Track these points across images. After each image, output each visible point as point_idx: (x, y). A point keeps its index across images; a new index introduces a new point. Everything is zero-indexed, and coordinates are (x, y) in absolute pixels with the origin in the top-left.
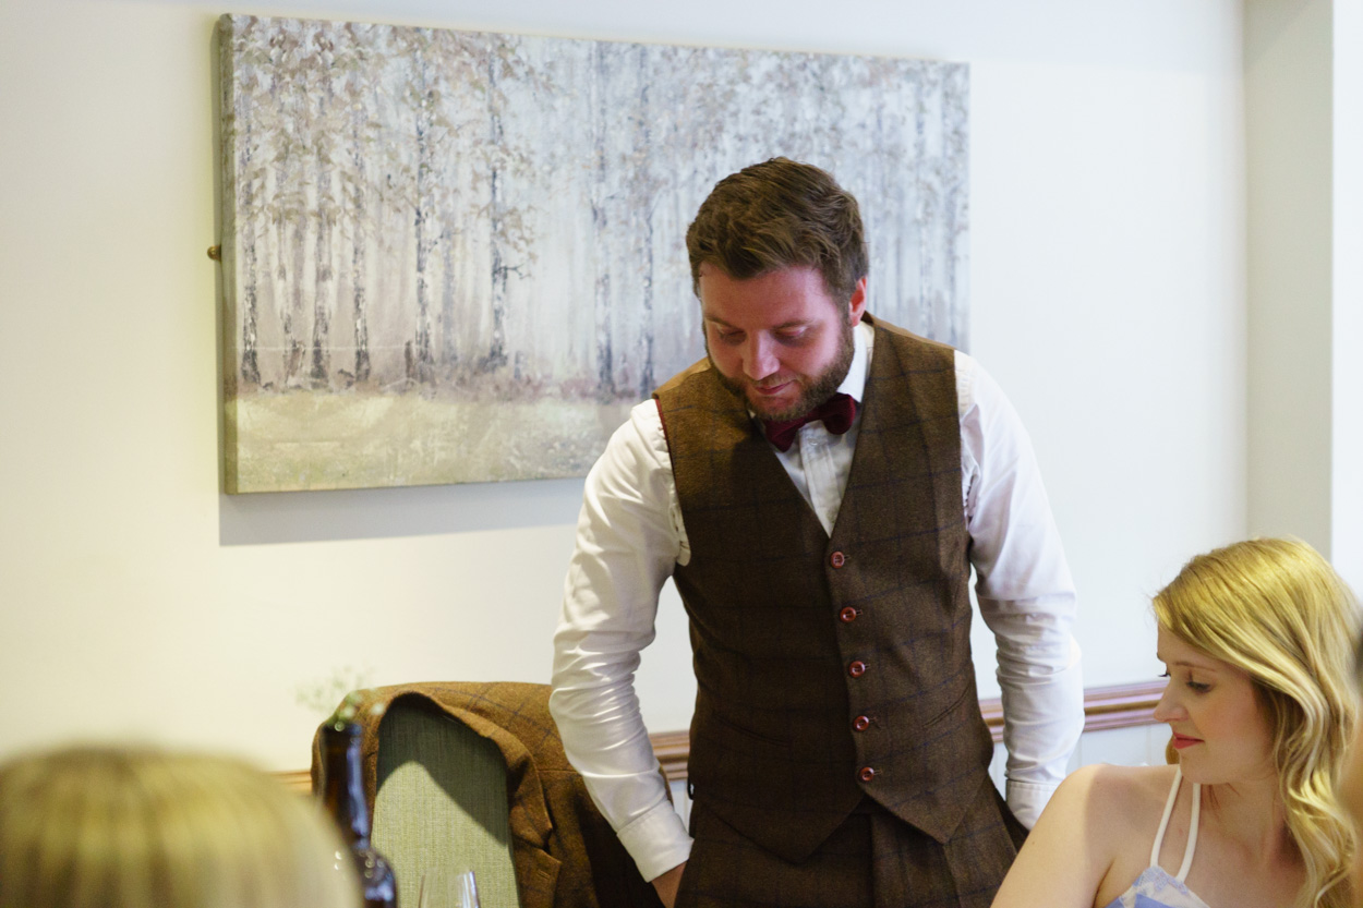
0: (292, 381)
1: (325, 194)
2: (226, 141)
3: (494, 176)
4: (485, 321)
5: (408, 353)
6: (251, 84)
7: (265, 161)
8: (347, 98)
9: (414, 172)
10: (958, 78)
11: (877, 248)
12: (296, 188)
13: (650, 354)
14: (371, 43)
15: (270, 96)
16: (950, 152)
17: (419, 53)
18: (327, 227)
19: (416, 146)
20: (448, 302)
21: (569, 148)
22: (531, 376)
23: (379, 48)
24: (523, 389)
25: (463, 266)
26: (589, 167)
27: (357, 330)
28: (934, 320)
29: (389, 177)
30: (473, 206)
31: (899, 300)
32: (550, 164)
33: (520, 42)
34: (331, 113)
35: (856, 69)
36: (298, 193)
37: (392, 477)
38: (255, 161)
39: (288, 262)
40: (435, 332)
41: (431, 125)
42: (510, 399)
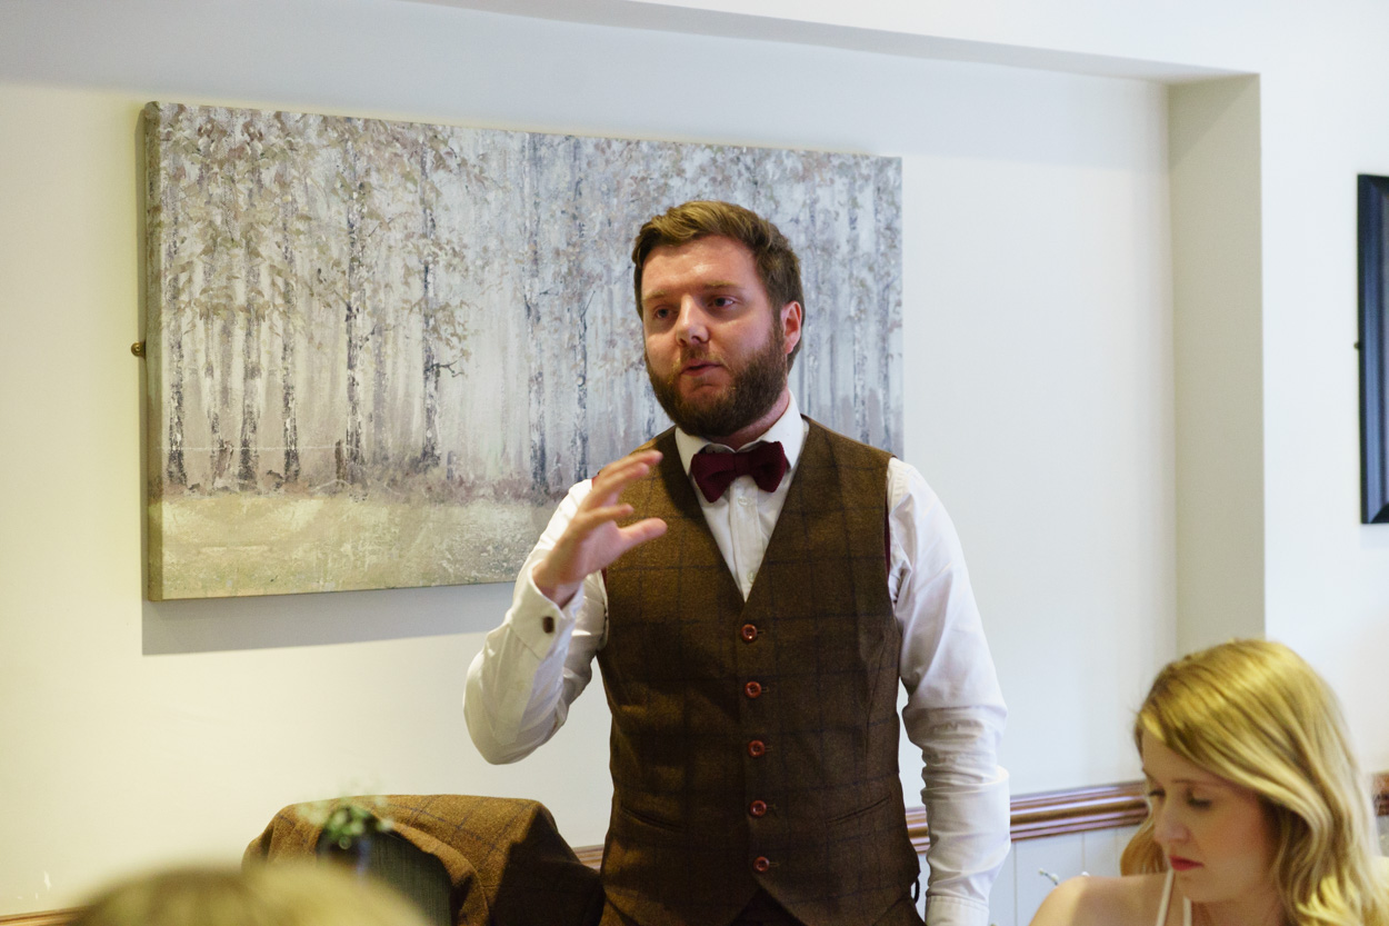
0: (219, 483)
1: (254, 289)
2: (152, 234)
3: (427, 270)
4: (418, 420)
5: (338, 453)
6: (178, 175)
7: (192, 254)
8: (276, 189)
9: (345, 266)
10: (891, 173)
11: (811, 345)
12: (224, 282)
13: (584, 454)
14: (301, 134)
15: (198, 187)
16: (882, 248)
17: (350, 143)
18: (255, 323)
19: (347, 240)
20: (379, 401)
21: (502, 242)
22: (464, 477)
23: (309, 138)
24: (456, 490)
25: (395, 363)
26: (522, 262)
27: (286, 430)
28: (867, 418)
29: (319, 271)
30: (406, 301)
31: (833, 399)
32: (483, 258)
33: (452, 133)
34: (260, 205)
35: (789, 163)
36: (226, 287)
37: (321, 583)
38: (182, 254)
39: (215, 360)
40: (365, 431)
41: (362, 218)
42: (443, 501)
